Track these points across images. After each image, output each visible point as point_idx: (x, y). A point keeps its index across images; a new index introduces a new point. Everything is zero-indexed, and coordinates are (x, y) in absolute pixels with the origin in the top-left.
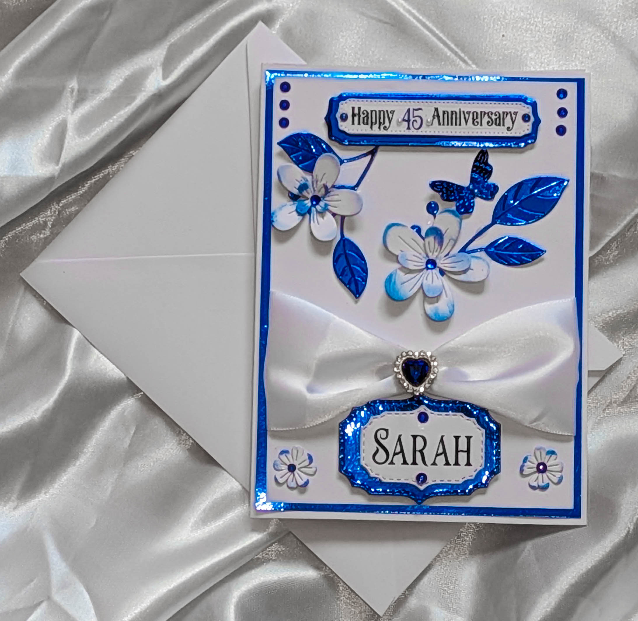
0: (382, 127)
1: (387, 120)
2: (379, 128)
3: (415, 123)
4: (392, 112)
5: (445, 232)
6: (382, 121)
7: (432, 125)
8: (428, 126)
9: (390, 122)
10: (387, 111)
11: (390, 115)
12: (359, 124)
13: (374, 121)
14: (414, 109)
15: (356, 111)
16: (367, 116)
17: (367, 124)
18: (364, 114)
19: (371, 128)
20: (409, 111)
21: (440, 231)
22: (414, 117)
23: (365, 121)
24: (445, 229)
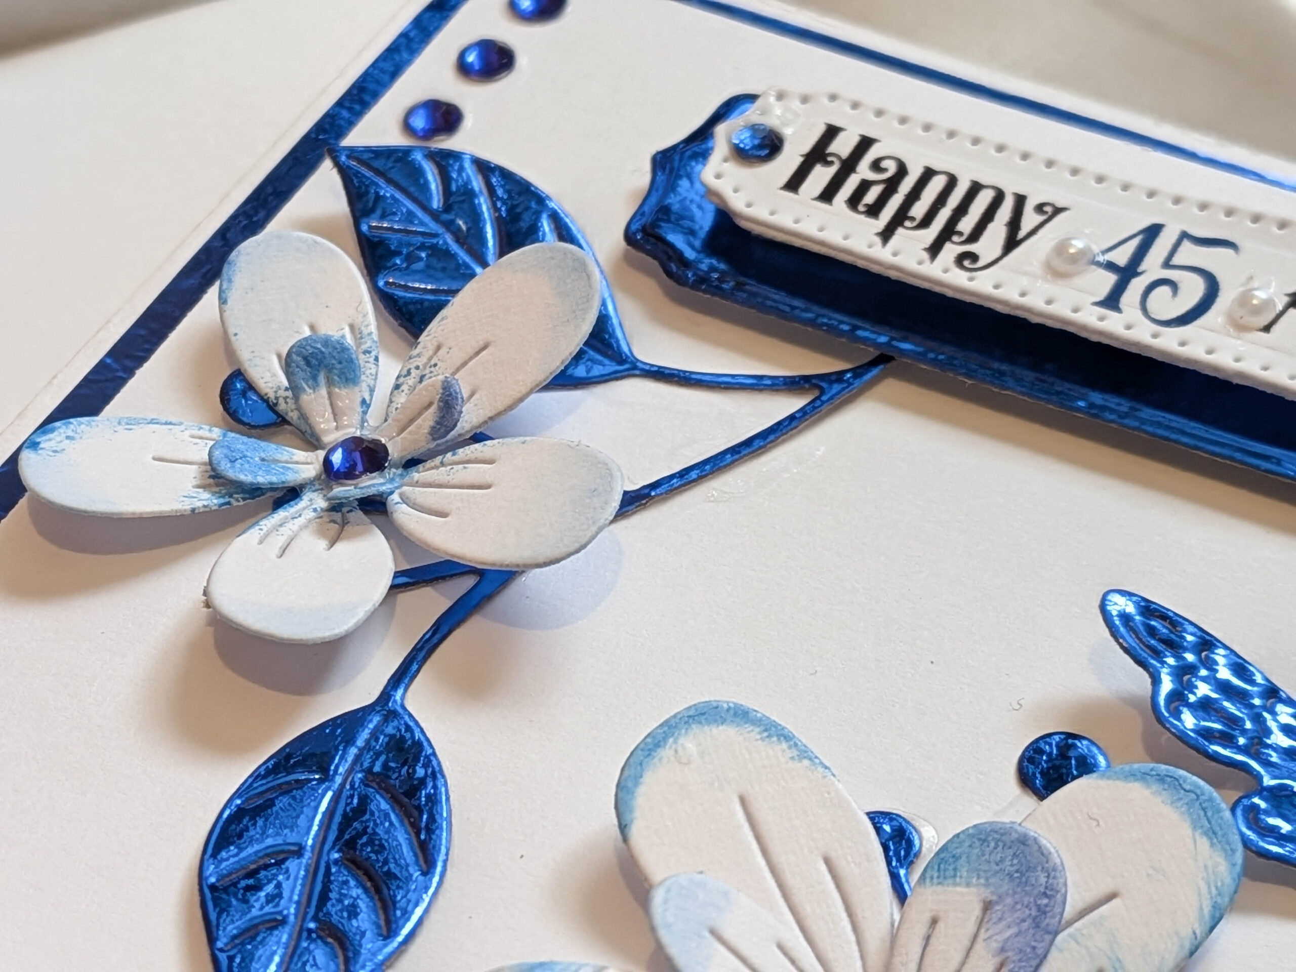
0: (951, 250)
1: (997, 231)
2: (934, 249)
3: (1165, 290)
4: (1048, 209)
5: (1083, 914)
6: (966, 225)
7: (1267, 329)
8: (1241, 328)
9: (1012, 243)
10: (1020, 201)
11: (1030, 220)
12: (827, 195)
13: (919, 210)
14: (1184, 235)
15: (842, 146)
16: (892, 185)
17: (874, 211)
18: (876, 165)
19: (886, 234)
20: (1152, 232)
21: (1052, 871)
22: (1167, 264)
23: (871, 196)
24: (1089, 897)
